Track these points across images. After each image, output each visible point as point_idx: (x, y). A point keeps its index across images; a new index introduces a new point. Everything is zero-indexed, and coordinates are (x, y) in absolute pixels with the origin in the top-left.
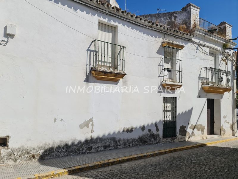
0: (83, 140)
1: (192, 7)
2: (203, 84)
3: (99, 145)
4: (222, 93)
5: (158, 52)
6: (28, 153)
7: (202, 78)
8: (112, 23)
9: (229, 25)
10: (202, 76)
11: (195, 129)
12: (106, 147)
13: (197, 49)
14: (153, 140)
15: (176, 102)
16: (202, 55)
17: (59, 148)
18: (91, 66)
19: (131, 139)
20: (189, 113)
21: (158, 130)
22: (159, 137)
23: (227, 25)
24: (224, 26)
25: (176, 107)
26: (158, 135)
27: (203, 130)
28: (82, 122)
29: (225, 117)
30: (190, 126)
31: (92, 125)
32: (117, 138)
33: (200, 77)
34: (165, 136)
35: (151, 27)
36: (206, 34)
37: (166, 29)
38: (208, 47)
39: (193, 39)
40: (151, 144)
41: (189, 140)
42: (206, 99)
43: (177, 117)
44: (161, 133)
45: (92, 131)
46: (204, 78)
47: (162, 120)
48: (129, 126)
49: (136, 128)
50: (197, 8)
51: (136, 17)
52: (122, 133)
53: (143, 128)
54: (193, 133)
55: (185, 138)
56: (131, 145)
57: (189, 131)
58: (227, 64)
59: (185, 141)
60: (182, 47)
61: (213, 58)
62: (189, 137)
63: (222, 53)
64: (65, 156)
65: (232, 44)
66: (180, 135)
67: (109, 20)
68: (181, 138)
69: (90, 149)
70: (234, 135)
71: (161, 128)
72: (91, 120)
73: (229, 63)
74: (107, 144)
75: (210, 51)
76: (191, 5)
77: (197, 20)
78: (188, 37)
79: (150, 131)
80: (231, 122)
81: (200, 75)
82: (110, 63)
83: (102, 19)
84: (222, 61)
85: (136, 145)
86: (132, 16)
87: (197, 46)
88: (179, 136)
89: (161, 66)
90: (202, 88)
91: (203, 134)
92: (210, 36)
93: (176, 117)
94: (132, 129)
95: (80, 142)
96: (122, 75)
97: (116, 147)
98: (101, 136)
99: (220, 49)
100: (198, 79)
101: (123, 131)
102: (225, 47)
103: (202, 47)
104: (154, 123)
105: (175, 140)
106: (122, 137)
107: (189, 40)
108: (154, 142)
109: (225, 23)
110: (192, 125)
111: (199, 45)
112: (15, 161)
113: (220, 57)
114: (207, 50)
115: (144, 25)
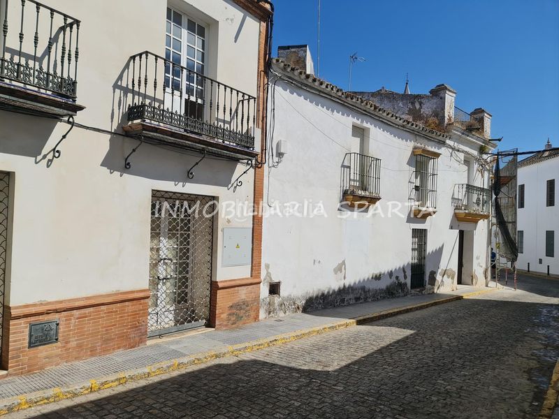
0: (336, 289)
1: (447, 92)
2: (457, 208)
3: (351, 296)
4: (476, 222)
5: (409, 163)
6: (294, 304)
7: (456, 199)
8: (365, 125)
9: (488, 114)
10: (456, 197)
11: (445, 276)
12: (357, 299)
13: (451, 156)
14: (400, 291)
15: (425, 236)
16: (456, 164)
17: (317, 297)
18: (345, 188)
19: (379, 289)
20: (439, 252)
21: (405, 277)
22: (407, 288)
23: (486, 114)
24: (481, 115)
25: (425, 243)
26: (406, 284)
27: (453, 278)
28: (335, 265)
29: (477, 258)
30: (440, 271)
31: (345, 269)
32: (367, 287)
33: (453, 198)
34: (413, 286)
35: (403, 126)
36: (463, 134)
37: (421, 129)
38: (463, 152)
39: (448, 142)
40: (398, 297)
41: (438, 292)
42: (458, 231)
43: (427, 259)
44: (409, 281)
45: (344, 278)
46: (458, 199)
47: (410, 263)
48: (377, 272)
49: (384, 274)
50: (453, 92)
51: (392, 116)
52: (371, 281)
53: (391, 274)
54: (442, 281)
55: (433, 288)
56: (379, 297)
57: (439, 278)
58: (483, 176)
59: (433, 292)
60: (438, 155)
61: (467, 167)
62: (438, 288)
63: (478, 160)
64: (323, 308)
65: (492, 146)
66: (429, 284)
67: (362, 122)
68: (430, 289)
69: (343, 301)
70: (487, 286)
71: (409, 273)
72: (344, 263)
73: (486, 174)
74: (358, 296)
75: (465, 157)
76: (446, 88)
77: (452, 111)
78: (441, 138)
79: (397, 278)
80: (484, 266)
81: (453, 195)
82: (356, 181)
83: (355, 120)
84: (478, 172)
85: (384, 298)
86: (388, 115)
87: (451, 150)
88: (428, 286)
89: (411, 183)
90: (455, 214)
91: (453, 283)
92: (468, 136)
93: (424, 258)
94: (380, 275)
95: (334, 291)
96: (373, 200)
97: (366, 300)
98: (352, 284)
99: (475, 153)
100: (450, 200)
101: (372, 278)
102: (482, 150)
103: (456, 152)
104: (402, 267)
105: (423, 292)
106: (371, 287)
107: (443, 143)
108: (402, 294)
109: (483, 111)
110: (442, 270)
111: (453, 149)
112: (285, 313)
113: (476, 166)
114: (462, 156)
115: (396, 124)
